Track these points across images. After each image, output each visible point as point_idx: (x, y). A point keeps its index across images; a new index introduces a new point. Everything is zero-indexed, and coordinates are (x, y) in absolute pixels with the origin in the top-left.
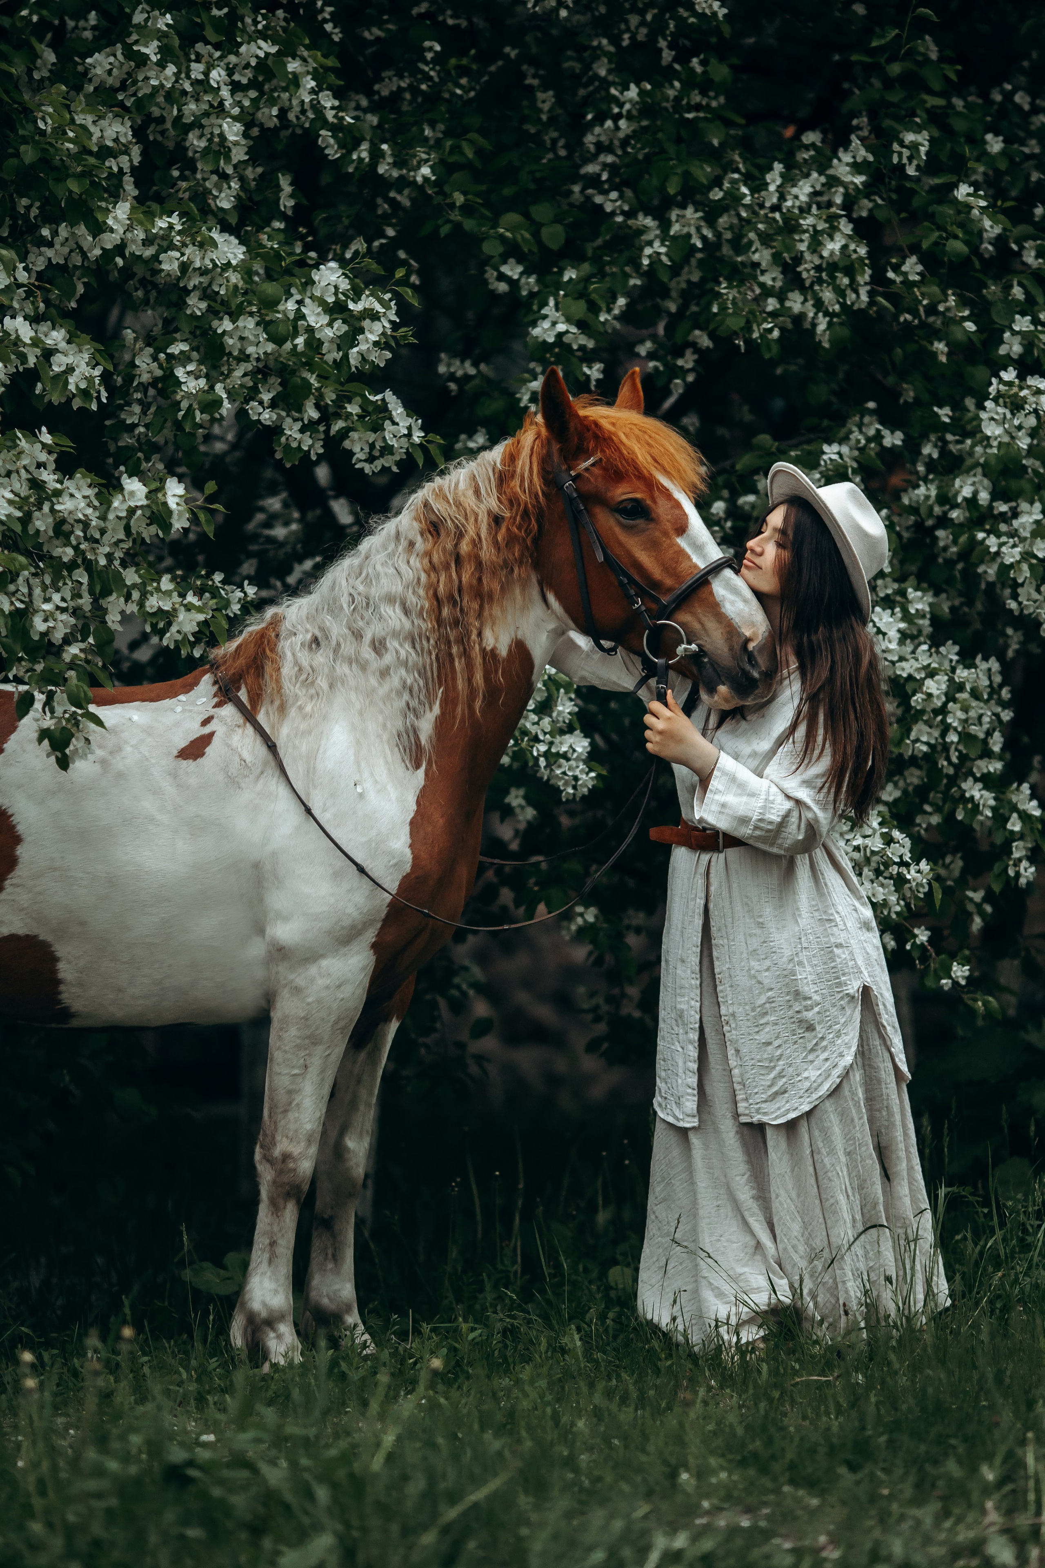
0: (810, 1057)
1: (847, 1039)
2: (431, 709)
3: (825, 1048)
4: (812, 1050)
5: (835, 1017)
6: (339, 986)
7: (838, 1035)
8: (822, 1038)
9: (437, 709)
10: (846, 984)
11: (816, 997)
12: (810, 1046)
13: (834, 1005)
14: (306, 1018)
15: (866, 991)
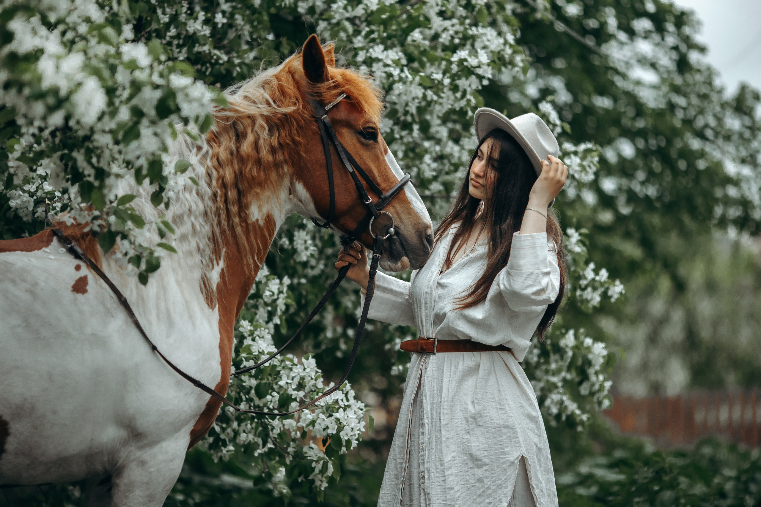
0: (479, 500)
1: (505, 491)
2: (218, 264)
3: (489, 496)
4: (480, 496)
5: (498, 475)
6: (172, 461)
7: (499, 487)
8: (488, 488)
9: (222, 264)
10: (508, 453)
11: (486, 460)
12: (479, 492)
13: (498, 467)
14: (147, 483)
15: (523, 460)
